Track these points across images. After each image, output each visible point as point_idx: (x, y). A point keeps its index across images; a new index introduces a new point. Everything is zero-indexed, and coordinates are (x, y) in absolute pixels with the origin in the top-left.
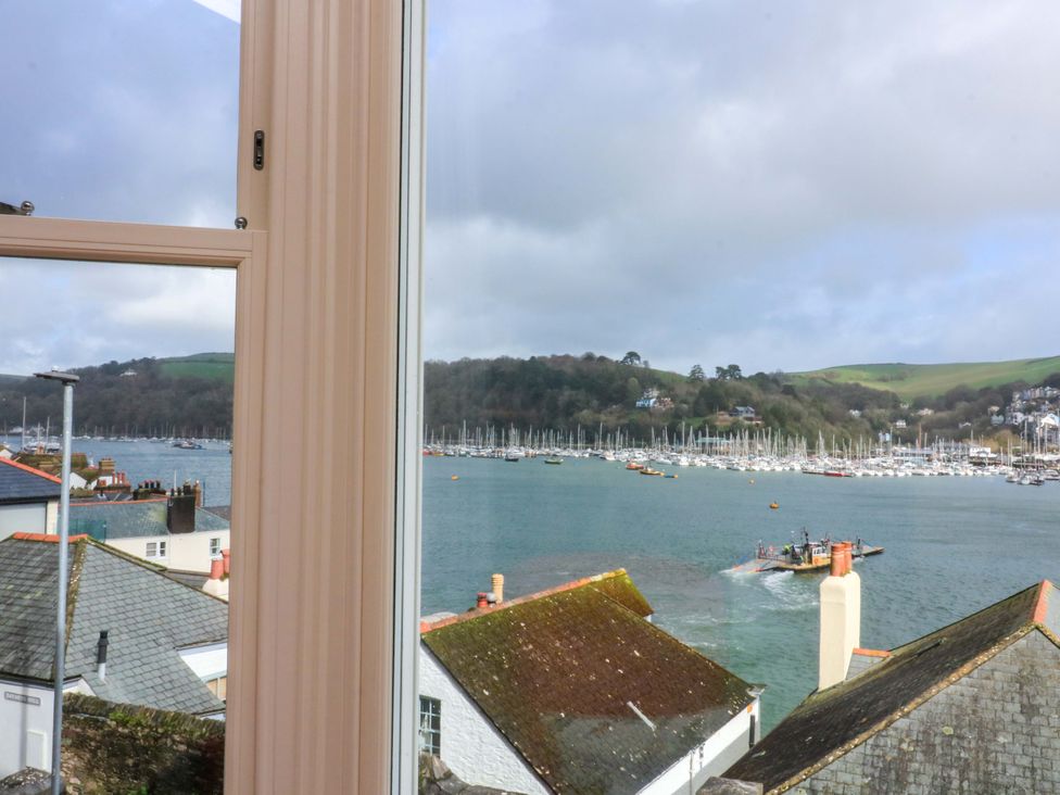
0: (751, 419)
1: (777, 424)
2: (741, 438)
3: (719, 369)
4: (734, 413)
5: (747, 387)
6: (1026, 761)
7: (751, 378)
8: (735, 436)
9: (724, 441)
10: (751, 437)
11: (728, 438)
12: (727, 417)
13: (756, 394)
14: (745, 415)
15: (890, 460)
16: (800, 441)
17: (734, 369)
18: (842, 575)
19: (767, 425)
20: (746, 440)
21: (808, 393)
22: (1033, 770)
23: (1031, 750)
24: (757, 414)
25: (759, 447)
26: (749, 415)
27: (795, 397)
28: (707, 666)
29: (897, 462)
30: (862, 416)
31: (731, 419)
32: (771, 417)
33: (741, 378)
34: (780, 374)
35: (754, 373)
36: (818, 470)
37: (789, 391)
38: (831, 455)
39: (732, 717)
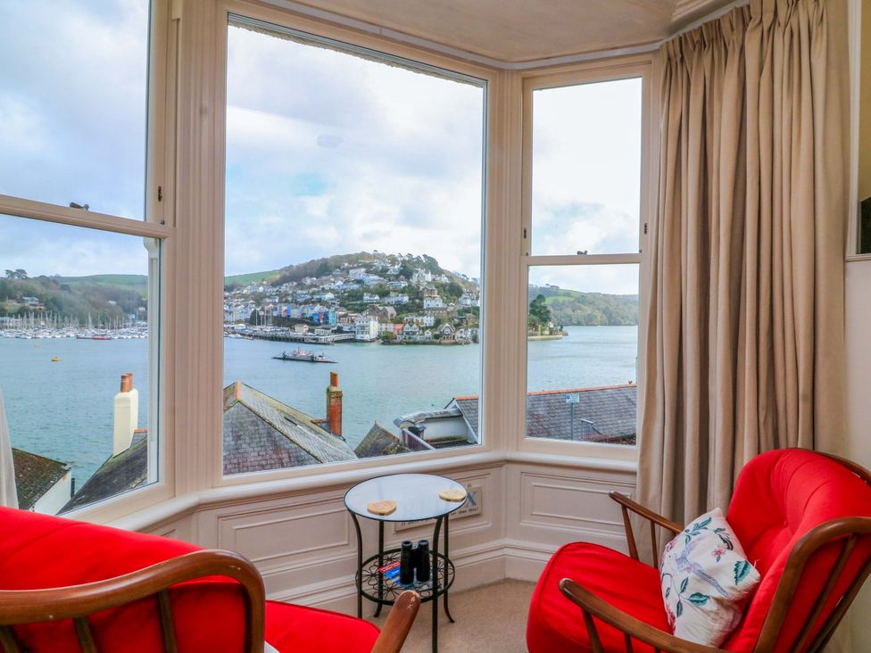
0: (35, 305)
1: (56, 309)
2: (28, 317)
3: (8, 271)
4: (21, 301)
5: (32, 284)
6: (235, 461)
7: (35, 278)
8: (22, 316)
9: (13, 319)
10: (36, 317)
11: (17, 318)
12: (15, 303)
13: (39, 289)
14: (30, 302)
15: (135, 329)
16: (74, 319)
17: (20, 272)
18: (128, 391)
19: (48, 309)
20: (32, 319)
21: (79, 290)
22: (239, 464)
23: (238, 455)
24: (40, 302)
25: (43, 323)
26: (34, 303)
27: (70, 292)
28: (32, 459)
29: (140, 330)
30: (118, 304)
31: (19, 305)
32: (52, 304)
33: (27, 278)
34: (58, 277)
35: (38, 276)
36: (88, 336)
37: (64, 288)
38: (96, 327)
39: (53, 484)
